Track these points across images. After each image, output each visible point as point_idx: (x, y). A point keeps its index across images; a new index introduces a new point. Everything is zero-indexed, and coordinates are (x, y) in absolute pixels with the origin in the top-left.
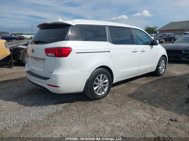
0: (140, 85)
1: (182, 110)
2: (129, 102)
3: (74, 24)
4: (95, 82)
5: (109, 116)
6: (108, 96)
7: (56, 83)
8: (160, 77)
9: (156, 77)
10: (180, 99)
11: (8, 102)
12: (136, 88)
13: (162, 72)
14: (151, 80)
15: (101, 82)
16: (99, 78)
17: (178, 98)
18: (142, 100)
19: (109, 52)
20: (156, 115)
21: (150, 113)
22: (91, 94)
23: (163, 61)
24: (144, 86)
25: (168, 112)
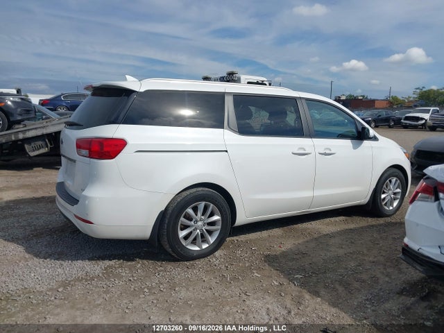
0: (316, 236)
1: (373, 311)
2: (256, 274)
3: (142, 90)
4: (182, 219)
5: (186, 303)
6: (217, 254)
7: (87, 214)
8: (381, 221)
9: (370, 219)
10: (390, 283)
11: (9, 244)
12: (300, 241)
13: (391, 208)
14: (352, 226)
15: (200, 220)
16: (195, 209)
17: (387, 279)
18: (290, 274)
19: (227, 151)
20: (296, 314)
21: (286, 308)
22: (171, 247)
23: (394, 180)
24: (322, 240)
25: (334, 310)
